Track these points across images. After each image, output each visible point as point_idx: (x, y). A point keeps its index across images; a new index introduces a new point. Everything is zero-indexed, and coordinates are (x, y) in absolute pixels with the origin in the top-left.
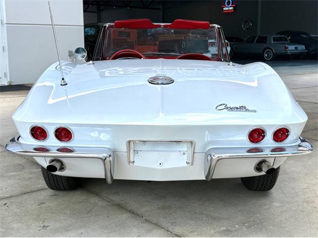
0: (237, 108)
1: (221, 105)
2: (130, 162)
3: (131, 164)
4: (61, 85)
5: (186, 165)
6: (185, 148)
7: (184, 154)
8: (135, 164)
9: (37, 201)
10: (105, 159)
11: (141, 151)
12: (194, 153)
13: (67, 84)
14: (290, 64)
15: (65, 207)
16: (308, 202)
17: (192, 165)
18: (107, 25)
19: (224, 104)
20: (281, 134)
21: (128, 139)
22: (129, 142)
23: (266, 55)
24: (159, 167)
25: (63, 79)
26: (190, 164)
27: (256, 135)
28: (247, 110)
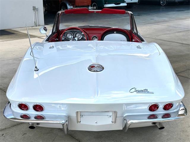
0: (142, 91)
1: (133, 88)
2: (78, 122)
3: (79, 123)
4: (35, 71)
5: (111, 123)
6: (111, 114)
7: (110, 117)
8: (81, 123)
9: (21, 132)
10: (64, 124)
11: (84, 115)
12: (116, 117)
13: (38, 70)
14: (177, 9)
15: (39, 137)
16: (183, 131)
17: (115, 123)
18: (60, 13)
19: (134, 88)
20: (168, 106)
21: (77, 111)
22: (78, 112)
23: (162, 2)
24: (96, 124)
25: (36, 67)
26: (114, 123)
27: (153, 107)
28: (148, 92)
